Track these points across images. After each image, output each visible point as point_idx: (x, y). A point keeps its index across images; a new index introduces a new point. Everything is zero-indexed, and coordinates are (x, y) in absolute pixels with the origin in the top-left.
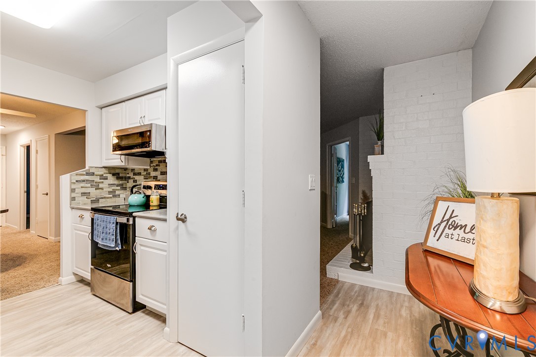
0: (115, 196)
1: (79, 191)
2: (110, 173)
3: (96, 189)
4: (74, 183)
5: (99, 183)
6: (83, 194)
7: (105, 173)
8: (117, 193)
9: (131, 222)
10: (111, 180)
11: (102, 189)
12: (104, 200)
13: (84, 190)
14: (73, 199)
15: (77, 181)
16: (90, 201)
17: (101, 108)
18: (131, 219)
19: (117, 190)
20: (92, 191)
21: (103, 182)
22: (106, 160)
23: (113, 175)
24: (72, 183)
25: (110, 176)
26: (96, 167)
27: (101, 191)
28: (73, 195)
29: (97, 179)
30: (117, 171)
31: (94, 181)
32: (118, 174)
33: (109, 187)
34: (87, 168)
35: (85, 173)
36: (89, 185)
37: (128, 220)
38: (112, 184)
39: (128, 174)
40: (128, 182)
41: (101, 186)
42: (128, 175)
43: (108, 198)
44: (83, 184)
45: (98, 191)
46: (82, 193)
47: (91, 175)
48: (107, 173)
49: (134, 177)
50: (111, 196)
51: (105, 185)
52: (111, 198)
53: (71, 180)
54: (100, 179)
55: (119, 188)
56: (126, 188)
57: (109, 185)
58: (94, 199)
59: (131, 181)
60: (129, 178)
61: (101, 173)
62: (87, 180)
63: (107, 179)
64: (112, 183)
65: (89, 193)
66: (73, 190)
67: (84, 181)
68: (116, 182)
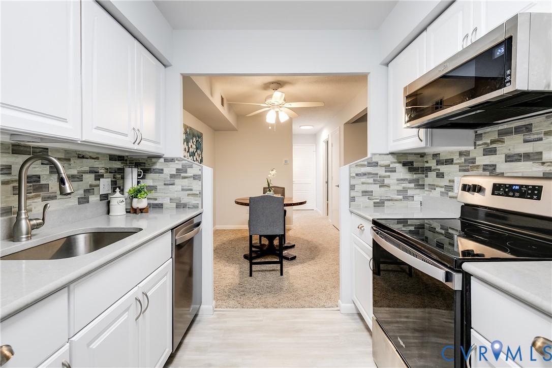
0: (406, 198)
1: (360, 188)
2: (400, 162)
3: (380, 186)
4: (354, 177)
5: (385, 177)
6: (365, 193)
7: (392, 163)
8: (410, 193)
9: (457, 284)
10: (402, 172)
11: (388, 186)
12: (390, 203)
13: (365, 188)
14: (352, 199)
15: (357, 175)
16: (372, 204)
17: (387, 65)
18: (458, 278)
19: (409, 188)
20: (375, 188)
21: (389, 177)
22: (394, 141)
23: (404, 164)
24: (351, 177)
25: (399, 166)
26: (380, 155)
27: (386, 189)
28: (353, 194)
29: (381, 172)
30: (410, 159)
31: (377, 174)
32: (412, 163)
33: (398, 184)
34: (369, 155)
35: (366, 163)
36: (371, 180)
37: (448, 277)
38: (402, 180)
39: (427, 162)
40: (427, 176)
41: (387, 181)
42: (426, 165)
43: (396, 200)
44: (364, 179)
45: (383, 189)
46: (363, 192)
47: (374, 166)
48: (395, 163)
49: (439, 167)
50: (401, 197)
51: (392, 179)
52: (401, 200)
53: (350, 173)
54: (386, 171)
55: (412, 185)
56: (424, 185)
57: (398, 180)
58: (378, 201)
59: (432, 175)
60: (429, 169)
61: (387, 163)
62: (369, 174)
63: (395, 171)
64: (402, 178)
65: (372, 192)
66: (352, 187)
67: (365, 174)
68: (409, 176)
